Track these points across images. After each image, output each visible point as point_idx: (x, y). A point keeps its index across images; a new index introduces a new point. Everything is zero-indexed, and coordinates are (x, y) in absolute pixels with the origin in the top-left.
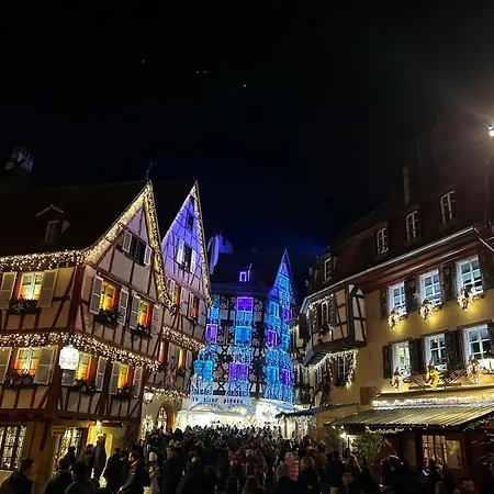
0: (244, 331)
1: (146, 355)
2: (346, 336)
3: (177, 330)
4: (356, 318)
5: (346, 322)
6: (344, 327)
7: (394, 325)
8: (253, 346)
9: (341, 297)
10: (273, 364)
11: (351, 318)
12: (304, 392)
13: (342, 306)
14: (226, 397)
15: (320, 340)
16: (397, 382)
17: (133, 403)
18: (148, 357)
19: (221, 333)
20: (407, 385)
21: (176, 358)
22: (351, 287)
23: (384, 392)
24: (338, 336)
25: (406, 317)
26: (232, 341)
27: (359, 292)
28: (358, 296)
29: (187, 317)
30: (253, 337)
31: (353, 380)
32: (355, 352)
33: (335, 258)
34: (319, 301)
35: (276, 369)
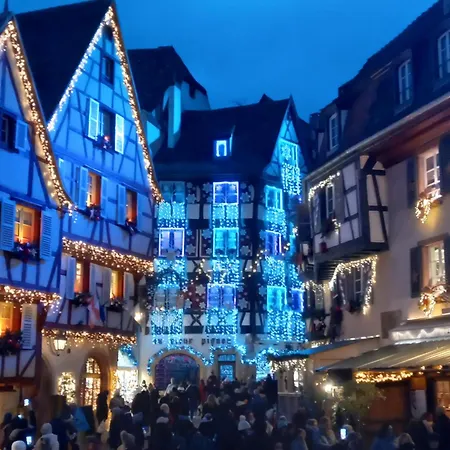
0: (226, 235)
1: (37, 287)
2: (357, 236)
3: (99, 244)
4: (373, 208)
5: (356, 216)
6: (355, 223)
7: (422, 216)
8: (241, 257)
9: (350, 176)
10: (277, 282)
11: (364, 208)
12: (317, 322)
13: (352, 189)
14: (204, 335)
15: (323, 245)
16: (426, 302)
17: (25, 356)
18: (41, 289)
19: (189, 241)
20: (441, 306)
21: (104, 285)
22: (364, 159)
23: (412, 318)
24: (347, 237)
25: (439, 202)
26: (208, 251)
27: (378, 166)
28: (375, 173)
29: (116, 223)
30: (242, 244)
31: (372, 302)
32: (373, 260)
33: (344, 113)
34: (322, 184)
35: (282, 289)
